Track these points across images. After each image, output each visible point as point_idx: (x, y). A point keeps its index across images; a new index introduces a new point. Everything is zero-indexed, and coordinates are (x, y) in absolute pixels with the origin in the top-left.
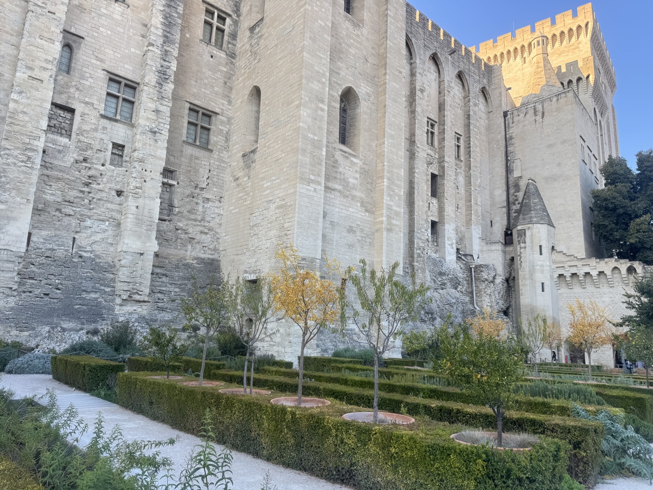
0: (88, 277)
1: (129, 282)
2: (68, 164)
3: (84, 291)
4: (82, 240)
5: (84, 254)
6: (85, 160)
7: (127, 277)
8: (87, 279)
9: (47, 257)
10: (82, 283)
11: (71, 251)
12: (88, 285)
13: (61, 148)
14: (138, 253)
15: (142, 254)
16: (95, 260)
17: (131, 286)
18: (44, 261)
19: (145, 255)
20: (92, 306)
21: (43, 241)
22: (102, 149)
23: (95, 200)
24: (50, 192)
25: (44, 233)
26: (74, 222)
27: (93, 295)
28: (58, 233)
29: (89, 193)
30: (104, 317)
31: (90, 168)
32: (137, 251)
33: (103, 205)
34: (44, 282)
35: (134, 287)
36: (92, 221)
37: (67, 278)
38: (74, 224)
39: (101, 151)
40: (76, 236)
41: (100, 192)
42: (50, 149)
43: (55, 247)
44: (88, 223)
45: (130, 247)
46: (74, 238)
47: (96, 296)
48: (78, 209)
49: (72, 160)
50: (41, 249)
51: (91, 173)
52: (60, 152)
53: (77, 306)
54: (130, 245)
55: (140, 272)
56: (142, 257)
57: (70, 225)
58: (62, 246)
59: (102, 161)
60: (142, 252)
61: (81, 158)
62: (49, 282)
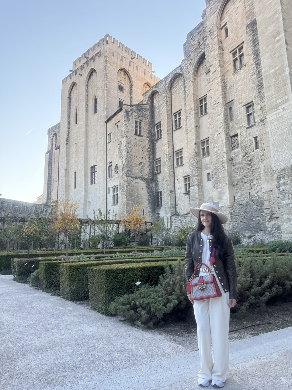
0: (255, 210)
1: (269, 208)
2: (241, 159)
3: (254, 217)
4: (253, 192)
5: (254, 199)
6: (247, 153)
7: (268, 205)
8: (255, 211)
9: (241, 204)
10: (253, 213)
11: (249, 199)
12: (255, 214)
13: (237, 154)
14: (270, 191)
15: (271, 191)
16: (258, 200)
17: (271, 210)
18: (240, 207)
19: (273, 191)
20: (257, 224)
21: (239, 198)
22: (251, 144)
23: (254, 170)
24: (238, 175)
25: (239, 194)
26: (248, 185)
27: (258, 218)
28: (244, 192)
29: (251, 168)
30: (261, 229)
31: (249, 156)
32: (269, 190)
33: (258, 171)
34: (240, 216)
35: (272, 210)
36: (255, 181)
37: (248, 212)
38: (248, 186)
39: (251, 145)
40: (250, 191)
41: (255, 165)
42: (234, 157)
43: (243, 199)
44: (254, 183)
45: (265, 189)
46: (249, 192)
47: (259, 218)
48: (249, 178)
49: (241, 157)
50: (238, 202)
51: (249, 158)
52: (237, 156)
53: (252, 225)
54: (265, 188)
55: (273, 201)
56: (272, 192)
57: (247, 187)
58: (245, 197)
59: (252, 150)
60: (271, 190)
61: (245, 154)
62: (241, 215)
